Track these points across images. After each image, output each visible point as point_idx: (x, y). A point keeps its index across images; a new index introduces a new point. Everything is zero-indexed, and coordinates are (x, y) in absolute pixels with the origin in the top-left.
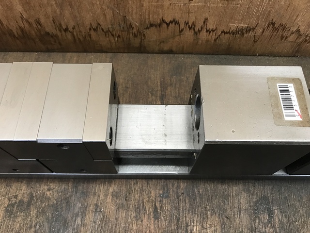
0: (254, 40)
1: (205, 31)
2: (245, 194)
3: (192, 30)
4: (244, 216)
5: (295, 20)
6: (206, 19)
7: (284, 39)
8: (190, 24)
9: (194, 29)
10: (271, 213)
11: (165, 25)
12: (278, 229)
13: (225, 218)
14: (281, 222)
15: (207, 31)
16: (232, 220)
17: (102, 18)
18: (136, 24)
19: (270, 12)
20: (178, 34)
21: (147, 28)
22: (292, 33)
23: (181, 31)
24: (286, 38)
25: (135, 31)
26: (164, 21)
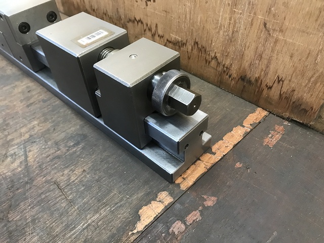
0: (188, 57)
1: (157, 36)
2: (78, 127)
3: (150, 32)
4: (63, 135)
5: (211, 44)
6: (157, 25)
7: (208, 63)
8: (149, 26)
9: (151, 31)
10: (77, 144)
11: (136, 22)
12: (68, 153)
13: (53, 129)
14: (75, 152)
15: (159, 36)
16: (55, 131)
17: (108, 6)
18: (123, 17)
19: (192, 29)
20: (143, 32)
21: (128, 22)
22: (212, 59)
23: (145, 31)
24: (209, 63)
25: (122, 22)
26: (135, 18)
